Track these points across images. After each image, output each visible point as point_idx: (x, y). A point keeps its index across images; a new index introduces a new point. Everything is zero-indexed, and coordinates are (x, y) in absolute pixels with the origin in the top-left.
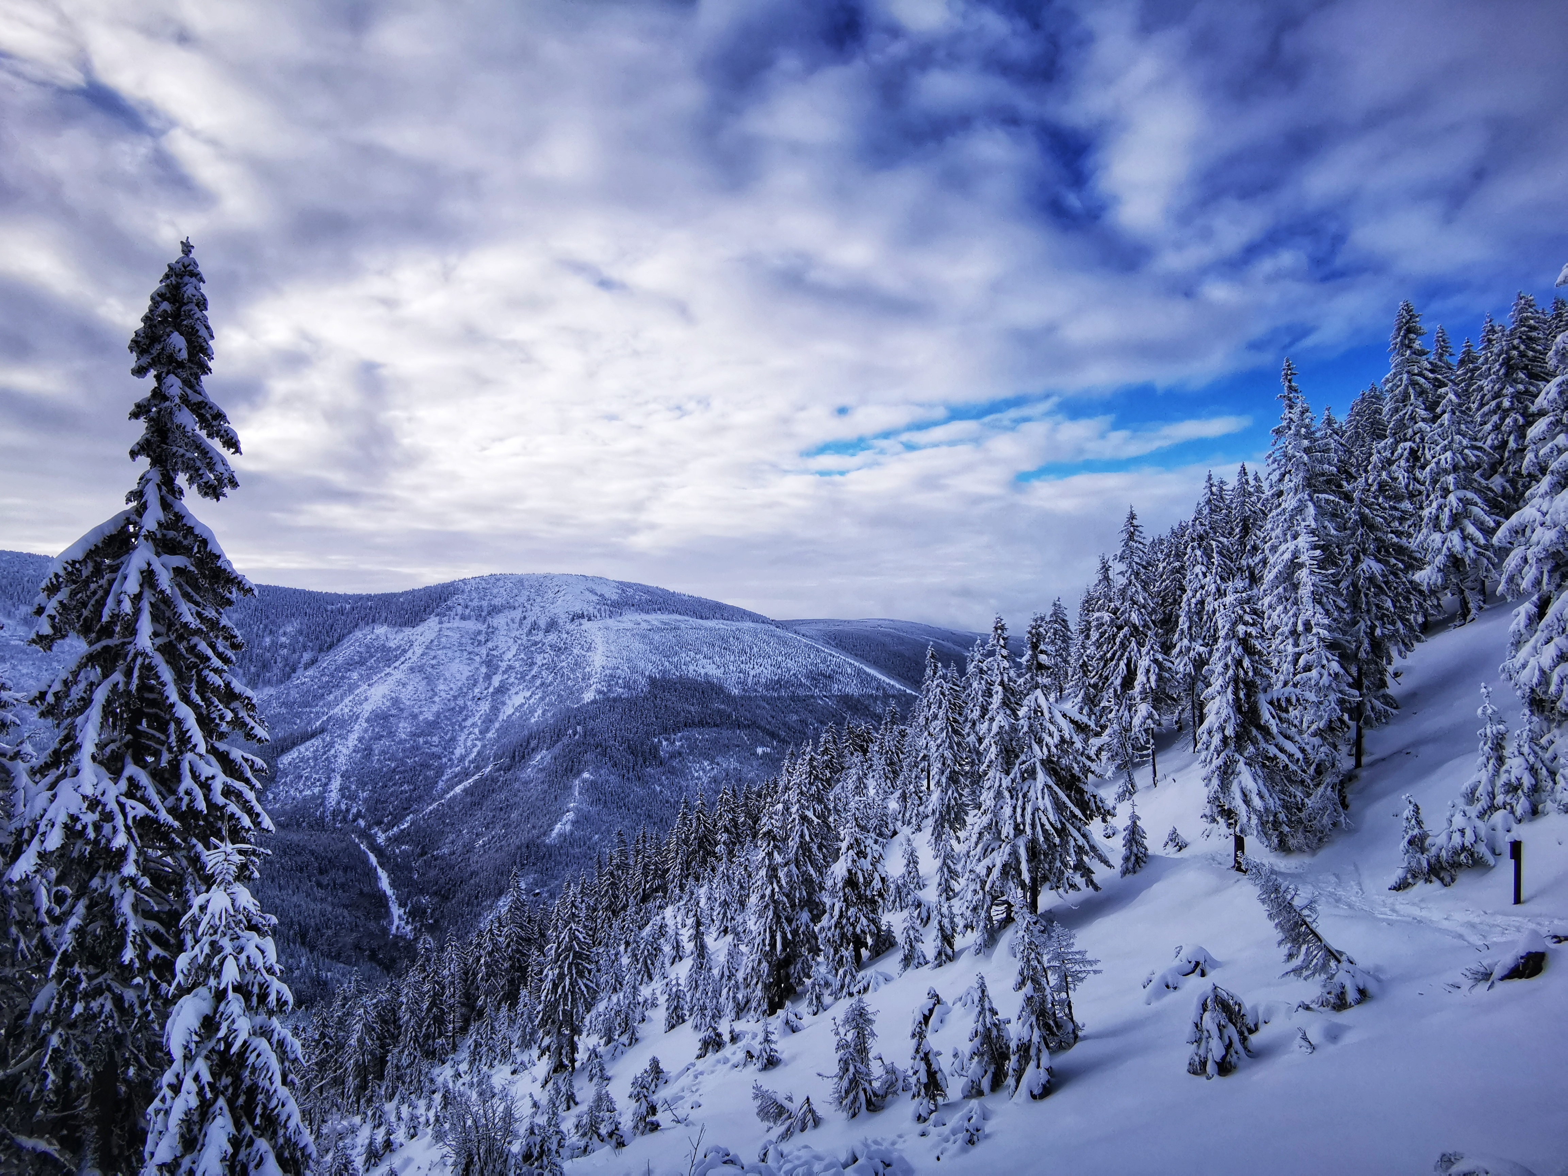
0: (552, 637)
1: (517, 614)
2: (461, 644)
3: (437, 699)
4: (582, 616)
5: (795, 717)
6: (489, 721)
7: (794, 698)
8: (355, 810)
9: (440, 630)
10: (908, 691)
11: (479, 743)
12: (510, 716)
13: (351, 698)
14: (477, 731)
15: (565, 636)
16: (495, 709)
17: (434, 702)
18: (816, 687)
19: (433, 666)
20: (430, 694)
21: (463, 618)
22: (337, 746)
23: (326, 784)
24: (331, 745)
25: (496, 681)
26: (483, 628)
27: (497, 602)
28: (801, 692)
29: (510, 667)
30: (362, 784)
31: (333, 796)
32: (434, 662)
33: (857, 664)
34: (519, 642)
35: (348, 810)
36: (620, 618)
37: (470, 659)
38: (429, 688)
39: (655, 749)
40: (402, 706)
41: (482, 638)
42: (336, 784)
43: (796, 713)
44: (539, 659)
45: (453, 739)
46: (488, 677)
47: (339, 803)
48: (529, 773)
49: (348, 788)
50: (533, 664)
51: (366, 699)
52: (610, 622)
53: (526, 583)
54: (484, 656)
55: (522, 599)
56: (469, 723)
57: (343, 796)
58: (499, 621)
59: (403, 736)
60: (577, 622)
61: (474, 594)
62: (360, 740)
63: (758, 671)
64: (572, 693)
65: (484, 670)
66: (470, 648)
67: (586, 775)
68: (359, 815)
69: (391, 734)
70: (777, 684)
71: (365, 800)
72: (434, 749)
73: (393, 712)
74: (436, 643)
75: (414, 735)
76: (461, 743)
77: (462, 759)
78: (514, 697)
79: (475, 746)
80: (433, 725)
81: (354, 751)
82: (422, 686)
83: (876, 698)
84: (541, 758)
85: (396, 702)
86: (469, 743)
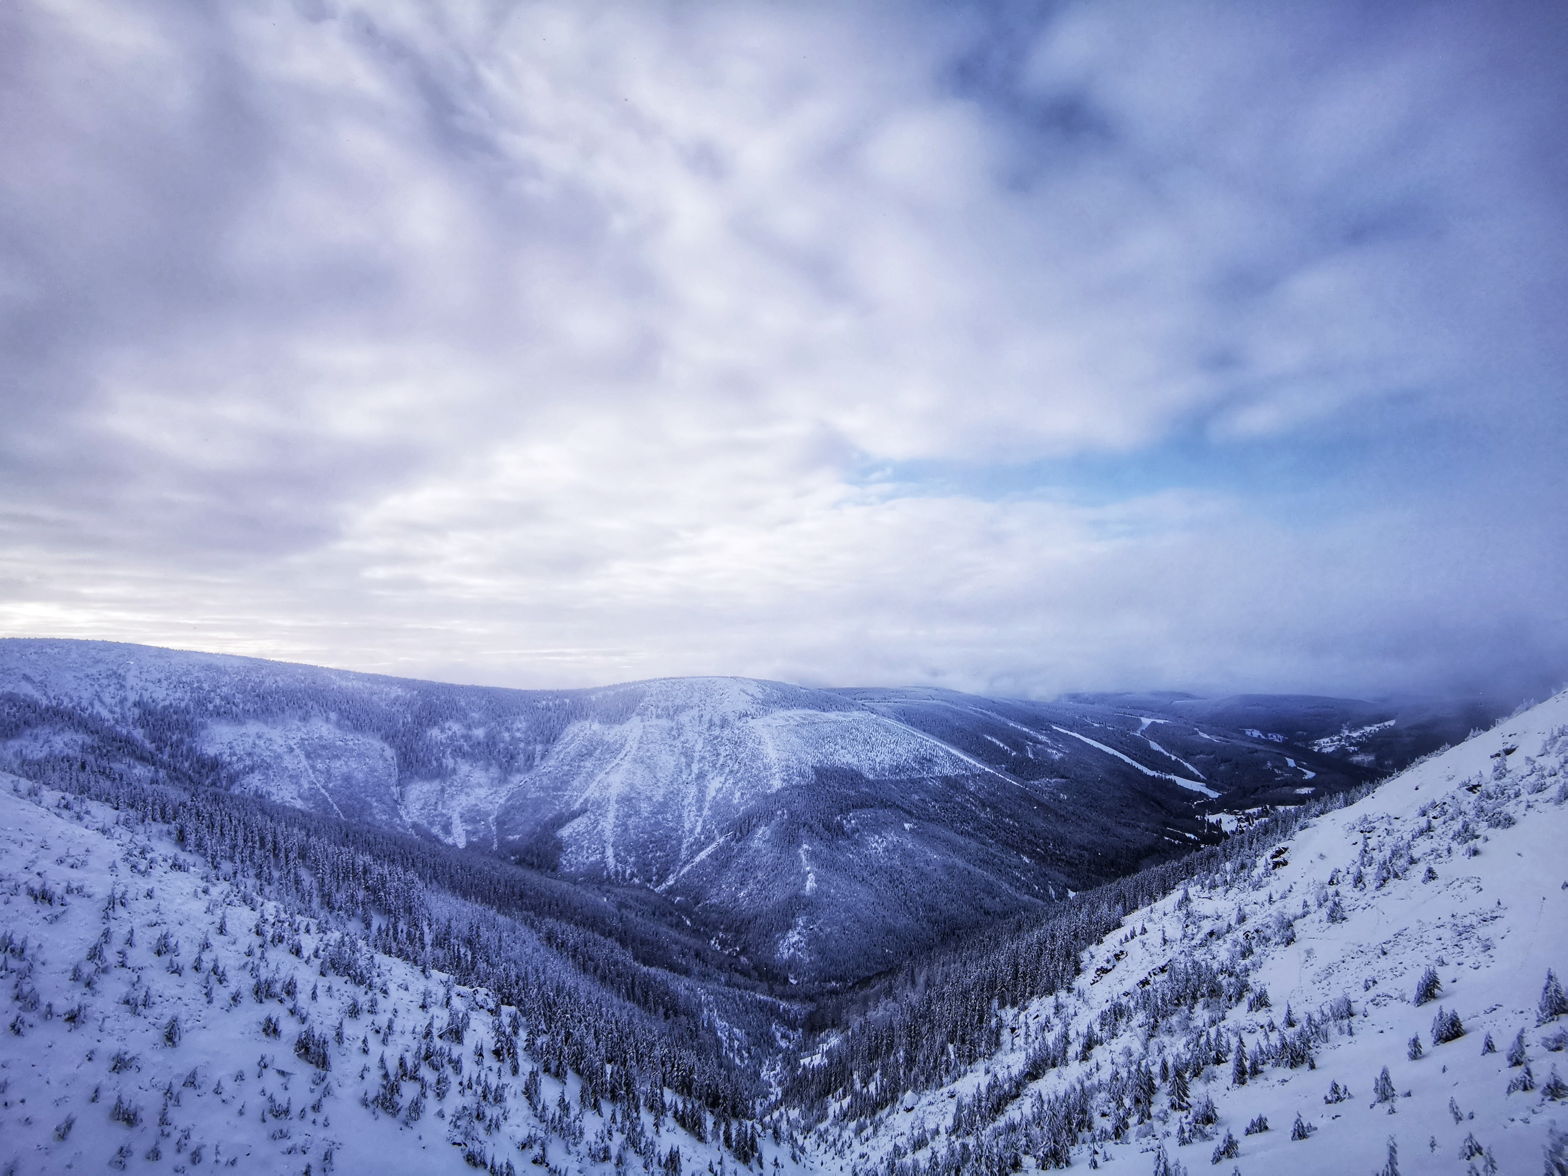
0: (727, 732)
1: (695, 712)
2: (663, 739)
3: (660, 784)
4: (746, 715)
5: (917, 797)
6: (700, 800)
7: (912, 781)
8: (628, 872)
9: (644, 727)
10: (987, 769)
11: (701, 820)
12: (714, 798)
13: (595, 783)
14: (694, 808)
15: (737, 732)
16: (702, 791)
17: (659, 787)
18: (924, 770)
19: (649, 758)
20: (654, 781)
21: (658, 717)
22: (602, 823)
23: (604, 852)
24: (597, 822)
25: (695, 768)
26: (673, 724)
27: (679, 702)
28: (915, 776)
29: (703, 758)
30: (629, 853)
31: (611, 861)
32: (648, 754)
33: (943, 746)
34: (703, 736)
35: (624, 872)
36: (772, 715)
37: (671, 751)
38: (652, 775)
39: (840, 826)
40: (638, 791)
41: (674, 733)
42: (610, 852)
43: (916, 793)
44: (722, 750)
45: (680, 816)
46: (689, 765)
47: (616, 866)
48: (756, 844)
49: (619, 855)
50: (718, 755)
51: (609, 786)
52: (768, 719)
53: (696, 687)
54: (680, 747)
55: (696, 700)
56: (686, 802)
57: (617, 861)
58: (684, 718)
59: (646, 814)
60: (744, 719)
61: (660, 697)
62: (617, 817)
63: (881, 758)
64: (760, 780)
65: (683, 760)
66: (669, 741)
67: (805, 846)
68: (633, 875)
69: (637, 813)
70: (898, 769)
71: (635, 864)
72: (671, 824)
73: (633, 795)
74: (645, 738)
75: (654, 813)
76: (686, 819)
77: (691, 831)
78: (711, 781)
79: (697, 821)
80: (664, 806)
81: (615, 826)
82: (646, 774)
83: (967, 778)
84: (762, 832)
85: (632, 787)
86: (693, 819)
